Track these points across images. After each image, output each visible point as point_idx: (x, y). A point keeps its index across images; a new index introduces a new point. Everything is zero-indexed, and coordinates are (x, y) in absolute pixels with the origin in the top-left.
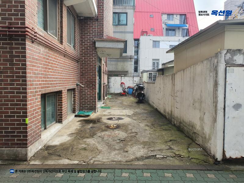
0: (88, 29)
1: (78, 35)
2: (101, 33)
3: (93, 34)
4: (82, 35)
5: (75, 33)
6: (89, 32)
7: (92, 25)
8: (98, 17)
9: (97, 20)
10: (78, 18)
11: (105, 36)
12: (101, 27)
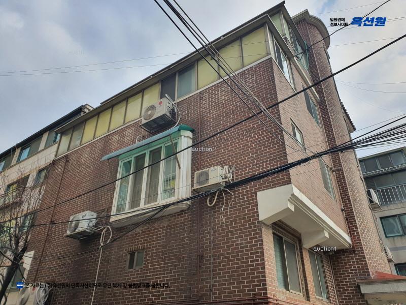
0: (343, 266)
1: (331, 277)
2: (365, 270)
3: (352, 273)
4: (335, 272)
5: (325, 277)
6: (346, 271)
7: (348, 260)
8: (353, 247)
9: (354, 251)
10: (326, 254)
11: (373, 274)
12: (363, 261)
